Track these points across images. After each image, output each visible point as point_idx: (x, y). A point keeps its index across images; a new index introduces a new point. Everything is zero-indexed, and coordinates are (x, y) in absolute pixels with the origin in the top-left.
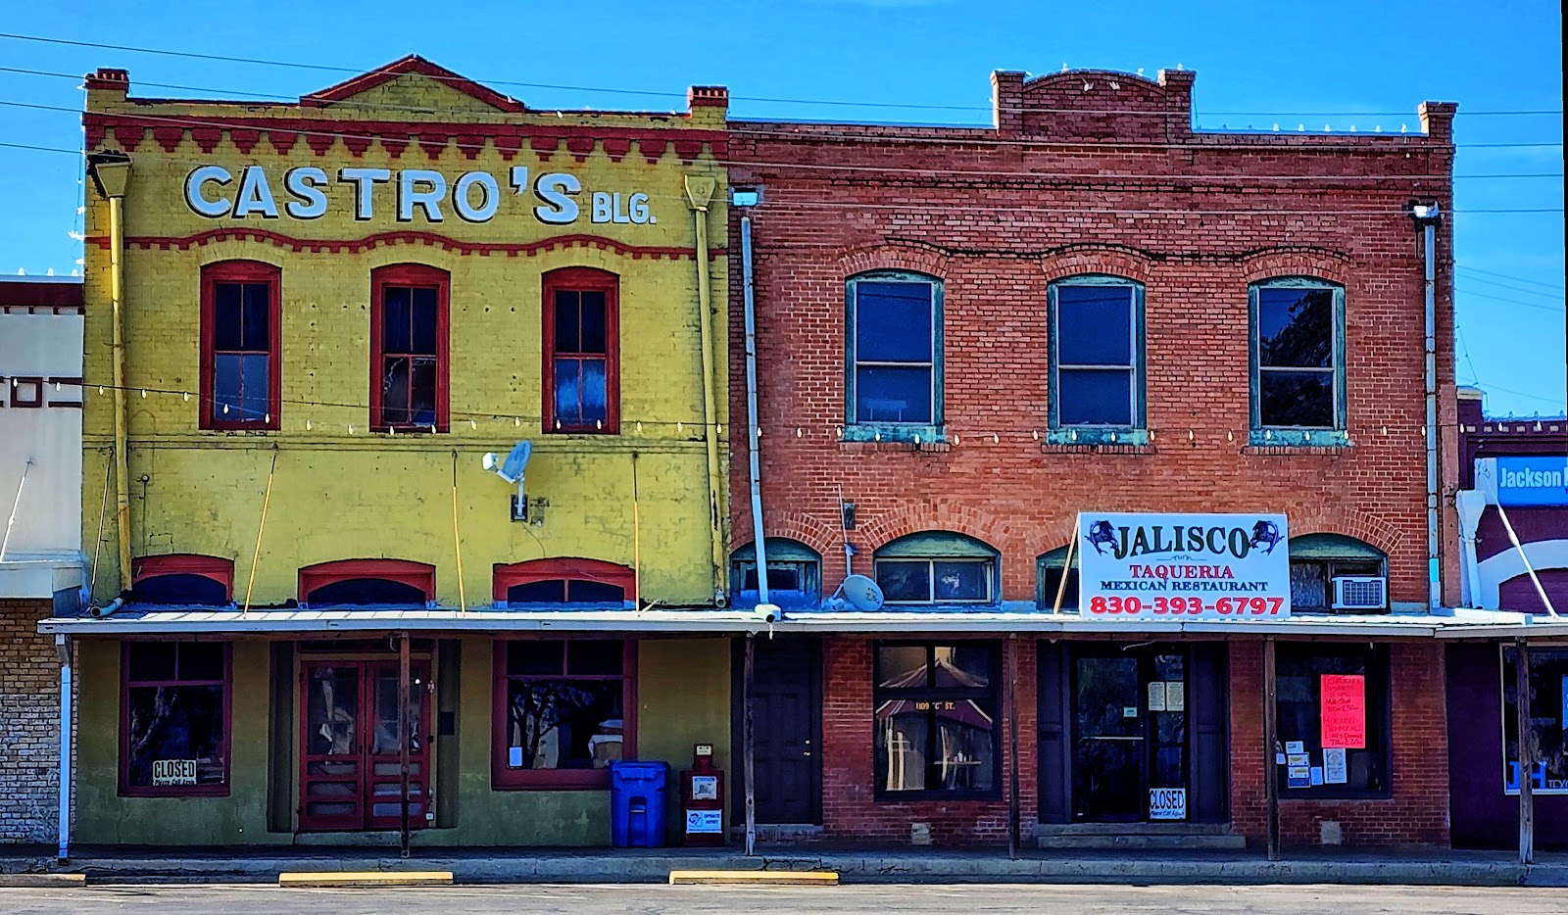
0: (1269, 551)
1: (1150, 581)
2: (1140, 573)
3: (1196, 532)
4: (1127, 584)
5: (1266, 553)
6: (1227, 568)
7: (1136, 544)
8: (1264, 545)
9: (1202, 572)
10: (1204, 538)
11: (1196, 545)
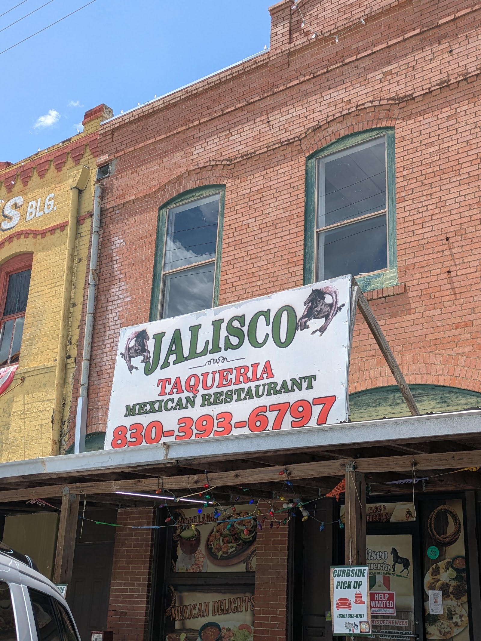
0: (322, 330)
1: (176, 397)
2: (168, 388)
3: (236, 324)
4: (152, 403)
5: (318, 333)
6: (268, 363)
7: (170, 352)
8: (315, 324)
9: (239, 374)
10: (245, 329)
11: (234, 341)
